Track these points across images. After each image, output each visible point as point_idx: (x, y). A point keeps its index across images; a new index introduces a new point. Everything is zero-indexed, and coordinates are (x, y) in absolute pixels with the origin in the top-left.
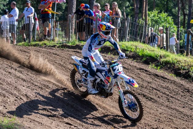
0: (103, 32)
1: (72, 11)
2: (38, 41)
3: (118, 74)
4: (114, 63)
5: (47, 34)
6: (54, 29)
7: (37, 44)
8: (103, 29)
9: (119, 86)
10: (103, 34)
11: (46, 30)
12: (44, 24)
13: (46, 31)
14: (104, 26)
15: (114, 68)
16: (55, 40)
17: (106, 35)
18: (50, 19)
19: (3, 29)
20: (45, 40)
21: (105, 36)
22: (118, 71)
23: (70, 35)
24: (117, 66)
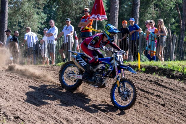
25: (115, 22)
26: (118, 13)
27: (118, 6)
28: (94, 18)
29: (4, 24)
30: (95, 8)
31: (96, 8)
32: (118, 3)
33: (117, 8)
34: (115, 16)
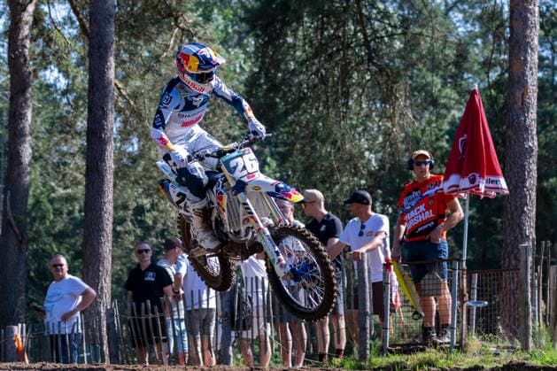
0: (191, 75)
1: (521, 229)
2: (399, 352)
3: (245, 180)
4: (232, 151)
5: (434, 324)
6: (463, 302)
7: (398, 363)
8: (190, 67)
9: (252, 213)
10: (192, 81)
11: (431, 306)
12: (422, 282)
13: (432, 311)
14: (192, 58)
15: (232, 164)
16: (469, 349)
17: (200, 82)
18: (445, 264)
19: (249, 305)
20: (428, 350)
21: (199, 85)
22: (245, 172)
23: (527, 327)
24: (240, 158)
25: (527, 205)
26: (535, 168)
27: (536, 143)
28: (458, 186)
29: (101, 217)
30: (461, 151)
31: (463, 150)
32: (535, 132)
33: (532, 151)
34: (524, 181)
